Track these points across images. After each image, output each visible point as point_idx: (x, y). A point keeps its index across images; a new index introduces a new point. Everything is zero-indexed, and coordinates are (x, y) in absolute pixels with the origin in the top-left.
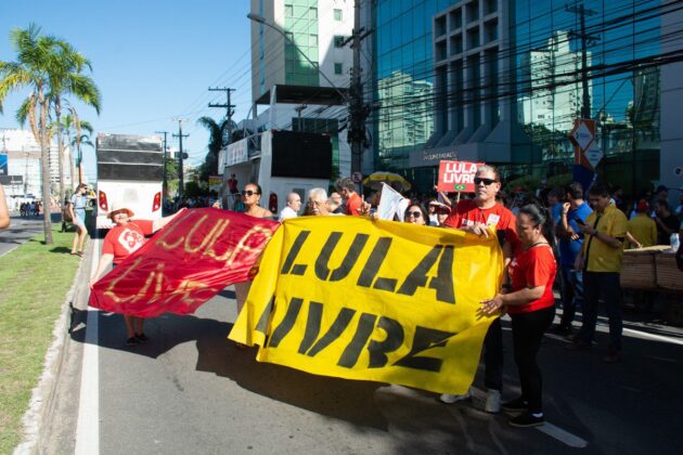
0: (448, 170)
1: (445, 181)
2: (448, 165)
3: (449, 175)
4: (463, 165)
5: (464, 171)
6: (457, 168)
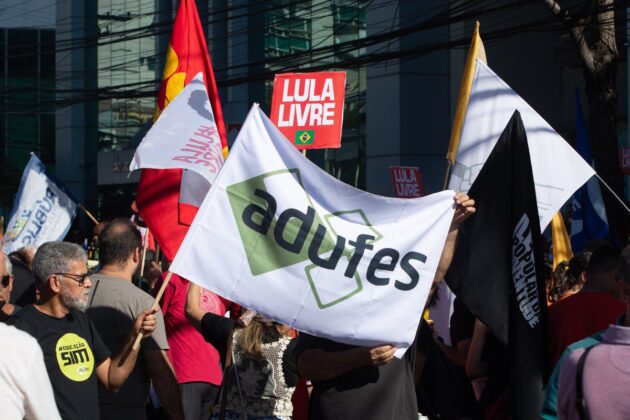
0: (286, 98)
3: (288, 106)
6: (301, 93)
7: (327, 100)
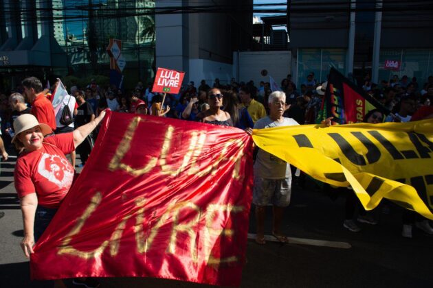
0: (162, 76)
1: (159, 84)
2: (162, 72)
3: (162, 79)
4: (172, 73)
5: (171, 78)
6: (168, 75)
7: (177, 79)
